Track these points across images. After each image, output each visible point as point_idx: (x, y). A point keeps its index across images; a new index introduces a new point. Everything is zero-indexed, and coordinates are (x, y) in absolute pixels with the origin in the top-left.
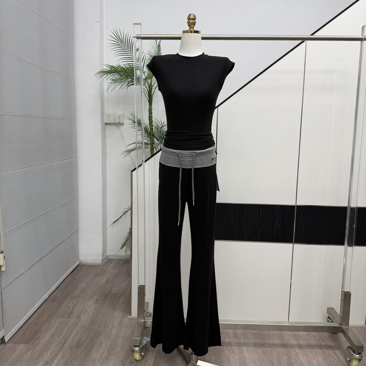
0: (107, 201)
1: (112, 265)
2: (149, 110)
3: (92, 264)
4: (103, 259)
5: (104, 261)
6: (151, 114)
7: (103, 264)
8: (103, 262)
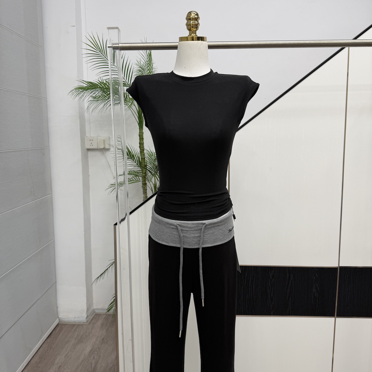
0: (92, 243)
1: (99, 323)
2: (139, 135)
3: (75, 322)
4: (88, 315)
5: (89, 317)
6: (141, 140)
7: (88, 322)
8: (88, 319)
